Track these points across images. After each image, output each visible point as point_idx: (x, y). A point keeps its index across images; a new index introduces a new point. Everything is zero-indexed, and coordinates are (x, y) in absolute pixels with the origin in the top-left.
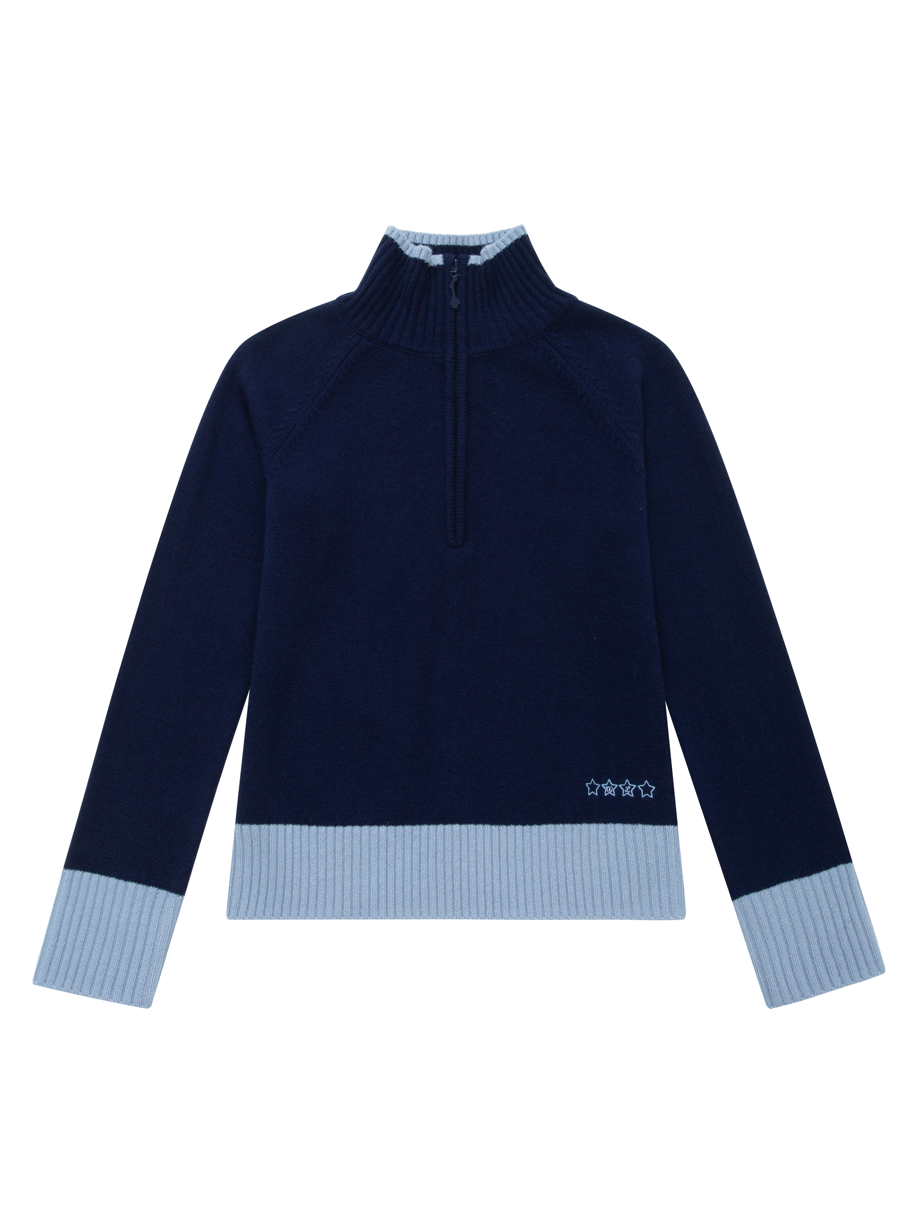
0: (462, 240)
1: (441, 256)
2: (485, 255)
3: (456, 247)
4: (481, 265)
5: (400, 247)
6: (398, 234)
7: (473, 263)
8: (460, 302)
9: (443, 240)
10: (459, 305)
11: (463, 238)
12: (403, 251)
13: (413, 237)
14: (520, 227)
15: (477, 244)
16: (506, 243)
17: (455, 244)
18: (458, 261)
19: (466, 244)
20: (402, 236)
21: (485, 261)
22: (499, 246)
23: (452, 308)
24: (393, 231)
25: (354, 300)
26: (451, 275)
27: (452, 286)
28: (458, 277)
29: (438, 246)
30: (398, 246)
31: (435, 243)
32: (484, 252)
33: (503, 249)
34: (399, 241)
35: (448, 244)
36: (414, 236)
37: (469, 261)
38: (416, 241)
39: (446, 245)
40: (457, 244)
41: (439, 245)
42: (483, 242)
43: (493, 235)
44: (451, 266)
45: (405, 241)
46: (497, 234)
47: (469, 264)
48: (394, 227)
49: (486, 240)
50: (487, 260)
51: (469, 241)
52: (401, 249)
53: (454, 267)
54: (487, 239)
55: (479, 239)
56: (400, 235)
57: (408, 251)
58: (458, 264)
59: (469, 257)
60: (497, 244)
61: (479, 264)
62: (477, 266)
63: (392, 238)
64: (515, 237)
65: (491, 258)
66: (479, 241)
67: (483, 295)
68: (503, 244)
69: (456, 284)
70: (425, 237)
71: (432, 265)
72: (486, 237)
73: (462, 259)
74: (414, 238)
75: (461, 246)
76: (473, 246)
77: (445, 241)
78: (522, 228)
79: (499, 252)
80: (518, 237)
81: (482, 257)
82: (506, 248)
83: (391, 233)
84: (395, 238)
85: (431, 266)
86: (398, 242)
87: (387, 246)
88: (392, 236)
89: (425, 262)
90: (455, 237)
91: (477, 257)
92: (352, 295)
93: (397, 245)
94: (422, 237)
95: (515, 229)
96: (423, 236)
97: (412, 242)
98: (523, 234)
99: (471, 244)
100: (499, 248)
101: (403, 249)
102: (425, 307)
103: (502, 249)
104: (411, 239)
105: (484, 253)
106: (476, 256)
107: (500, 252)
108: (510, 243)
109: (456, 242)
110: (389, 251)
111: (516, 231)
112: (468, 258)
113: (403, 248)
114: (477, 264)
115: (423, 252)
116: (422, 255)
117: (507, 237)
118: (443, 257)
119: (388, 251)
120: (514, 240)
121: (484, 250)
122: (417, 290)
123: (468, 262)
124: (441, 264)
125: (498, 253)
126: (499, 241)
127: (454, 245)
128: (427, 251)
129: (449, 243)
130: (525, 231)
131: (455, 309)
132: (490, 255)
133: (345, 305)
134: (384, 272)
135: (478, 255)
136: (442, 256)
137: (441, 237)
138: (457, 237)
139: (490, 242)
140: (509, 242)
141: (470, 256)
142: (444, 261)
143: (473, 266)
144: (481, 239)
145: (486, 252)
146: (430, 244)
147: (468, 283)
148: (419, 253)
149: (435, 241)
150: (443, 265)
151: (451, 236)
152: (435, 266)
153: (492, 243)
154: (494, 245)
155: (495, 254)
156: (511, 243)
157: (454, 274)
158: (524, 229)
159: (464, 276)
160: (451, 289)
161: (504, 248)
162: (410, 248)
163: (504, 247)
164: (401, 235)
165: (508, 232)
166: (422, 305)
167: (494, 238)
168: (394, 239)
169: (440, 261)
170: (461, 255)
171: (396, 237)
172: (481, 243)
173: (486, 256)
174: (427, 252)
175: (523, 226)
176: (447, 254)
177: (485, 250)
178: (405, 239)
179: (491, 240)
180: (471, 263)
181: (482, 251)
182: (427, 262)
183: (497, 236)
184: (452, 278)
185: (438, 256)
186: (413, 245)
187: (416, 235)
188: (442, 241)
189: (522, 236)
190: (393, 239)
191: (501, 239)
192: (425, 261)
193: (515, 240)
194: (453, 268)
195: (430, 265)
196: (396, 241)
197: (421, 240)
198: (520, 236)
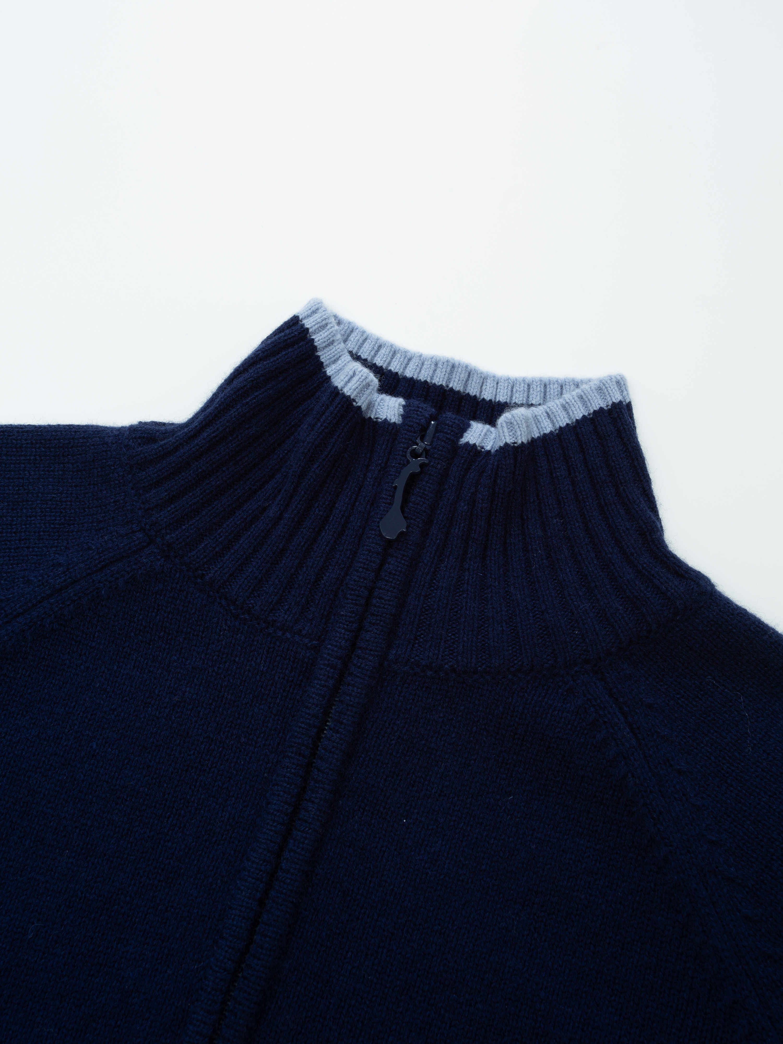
0: (464, 376)
1: (401, 401)
2: (506, 430)
3: (445, 391)
4: (492, 451)
5: (319, 354)
6: (324, 322)
7: (471, 442)
8: (408, 527)
9: (421, 368)
10: (402, 533)
11: (469, 373)
12: (322, 363)
13: (358, 340)
14: (614, 380)
15: (502, 398)
16: (571, 413)
17: (444, 384)
18: (437, 426)
19: (473, 390)
20: (330, 330)
21: (502, 445)
22: (552, 416)
23: (381, 535)
24: (314, 312)
25: (165, 444)
26: (408, 455)
27: (400, 483)
28: (422, 466)
29: (405, 378)
30: (315, 349)
31: (402, 370)
32: (507, 423)
33: (560, 427)
34: (319, 339)
35: (429, 380)
36: (361, 341)
37: (466, 434)
38: (361, 351)
39: (422, 380)
40: (450, 386)
41: (408, 375)
42: (518, 398)
43: (545, 385)
44: (415, 433)
45: (335, 344)
46: (556, 386)
47: (463, 440)
48: (322, 303)
49: (525, 395)
50: (506, 444)
51: (484, 387)
52: (319, 357)
53: (422, 440)
54: (529, 391)
55: (510, 388)
56: (327, 324)
57: (333, 367)
58: (435, 434)
59: (469, 426)
60: (548, 410)
61: (488, 448)
62: (480, 452)
63: (307, 326)
64: (598, 403)
65: (520, 442)
66: (509, 393)
67: (474, 527)
68: (564, 413)
69: (413, 478)
70: (382, 351)
71: (372, 417)
72: (529, 385)
73: (448, 425)
74: (359, 343)
75: (459, 392)
76: (491, 400)
77: (423, 372)
78: (618, 383)
79: (547, 431)
80: (603, 405)
81: (499, 432)
82: (567, 424)
83: (309, 316)
84: (314, 328)
85: (370, 418)
86: (316, 340)
87: (286, 340)
88: (308, 323)
89: (354, 404)
90: (450, 364)
91: (488, 431)
92: (166, 432)
93: (312, 348)
94: (376, 348)
95: (601, 381)
96: (380, 347)
97: (351, 353)
98: (617, 398)
99: (487, 395)
100: (552, 422)
101: (323, 359)
102: (321, 513)
103: (558, 426)
104: (352, 345)
105: (504, 425)
106: (488, 426)
107: (551, 432)
108: (579, 416)
109: (449, 380)
110: (285, 355)
111: (601, 389)
112: (465, 428)
113: (324, 356)
114: (482, 448)
115: (355, 379)
116: (350, 385)
117: (576, 398)
118: (404, 407)
119: (284, 353)
120: (592, 411)
121: (506, 417)
122: (315, 466)
123: (462, 436)
124: (393, 421)
125: (545, 434)
126: (554, 404)
127: (441, 385)
128: (365, 379)
129: (432, 378)
130: (625, 393)
131: (389, 541)
132: (519, 433)
133: (140, 449)
134: (254, 398)
135: (492, 426)
136: (404, 403)
137: (417, 361)
138: (453, 366)
139: (534, 402)
140: (579, 412)
141: (472, 422)
142: (405, 417)
143: (473, 449)
144: (514, 390)
145: (510, 424)
146: (389, 368)
147: (446, 487)
148: (346, 379)
149: (402, 367)
150: (399, 425)
151: (440, 360)
152: (380, 420)
153: (540, 404)
154: (539, 411)
155: (536, 435)
156: (584, 416)
157: (415, 455)
158: (623, 388)
159: (439, 466)
160: (395, 488)
161: (563, 424)
162: (340, 362)
163: (563, 421)
164: (328, 327)
165: (584, 387)
166: (316, 505)
167: (548, 394)
168: (310, 330)
169: (393, 413)
170: (449, 414)
171: (316, 326)
172: (511, 399)
173: (507, 434)
174: (364, 383)
175: (622, 378)
176: (415, 402)
177: (510, 416)
178: (335, 338)
179: (538, 398)
180: (466, 440)
181: (502, 419)
182: (359, 404)
183: (553, 390)
184: (408, 462)
185: (394, 399)
186: (348, 358)
187: (366, 339)
188: (418, 370)
189: (614, 404)
190: (308, 329)
191: (561, 400)
192: (354, 400)
193: (595, 411)
194: (418, 441)
195: (368, 416)
196: (313, 337)
197: (372, 353)
198: (610, 403)
